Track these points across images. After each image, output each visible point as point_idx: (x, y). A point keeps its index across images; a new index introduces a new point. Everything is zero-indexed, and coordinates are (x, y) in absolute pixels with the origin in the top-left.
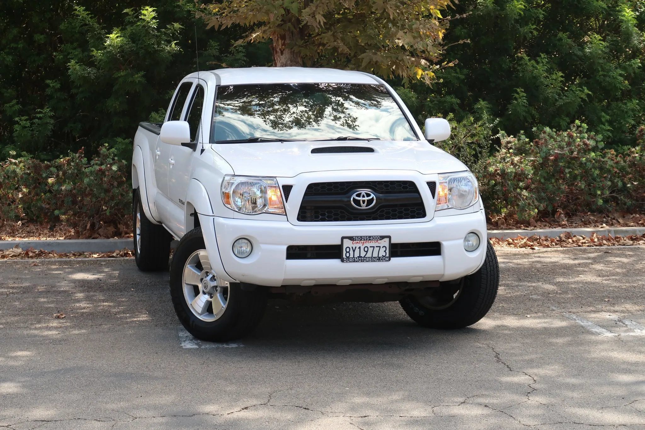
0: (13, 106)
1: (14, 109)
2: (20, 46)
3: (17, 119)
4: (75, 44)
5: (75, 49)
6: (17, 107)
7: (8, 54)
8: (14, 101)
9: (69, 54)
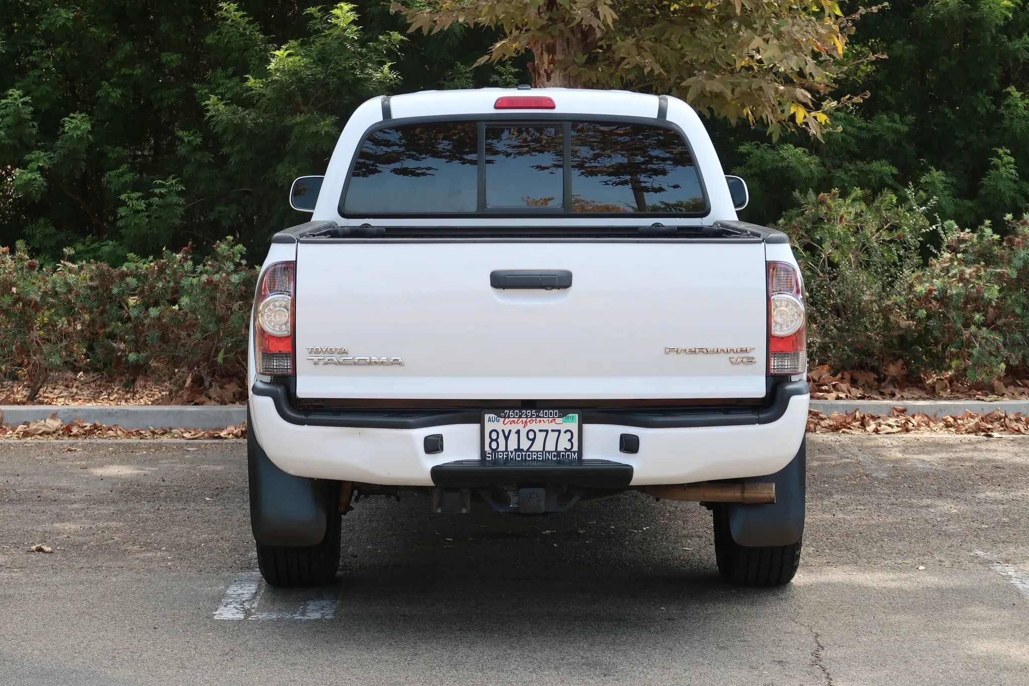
0: (122, 175)
1: (122, 180)
2: (138, 72)
3: (123, 197)
4: (231, 70)
5: (229, 78)
6: (128, 177)
7: (115, 86)
8: (124, 167)
9: (219, 85)
